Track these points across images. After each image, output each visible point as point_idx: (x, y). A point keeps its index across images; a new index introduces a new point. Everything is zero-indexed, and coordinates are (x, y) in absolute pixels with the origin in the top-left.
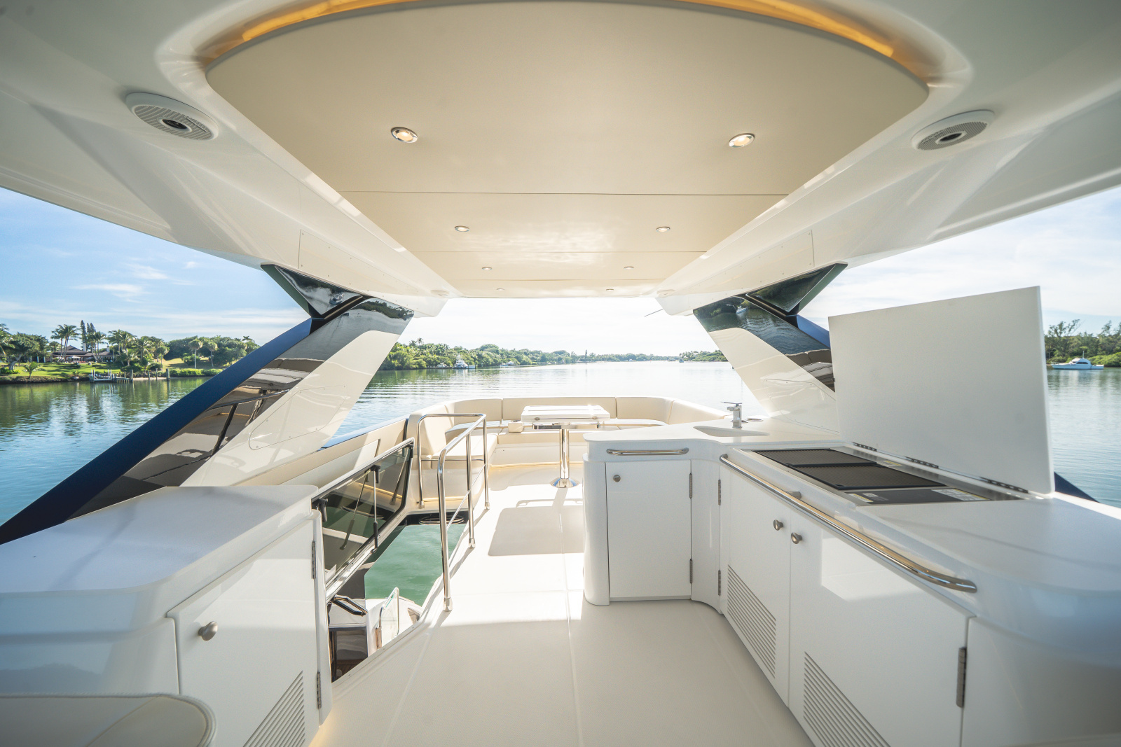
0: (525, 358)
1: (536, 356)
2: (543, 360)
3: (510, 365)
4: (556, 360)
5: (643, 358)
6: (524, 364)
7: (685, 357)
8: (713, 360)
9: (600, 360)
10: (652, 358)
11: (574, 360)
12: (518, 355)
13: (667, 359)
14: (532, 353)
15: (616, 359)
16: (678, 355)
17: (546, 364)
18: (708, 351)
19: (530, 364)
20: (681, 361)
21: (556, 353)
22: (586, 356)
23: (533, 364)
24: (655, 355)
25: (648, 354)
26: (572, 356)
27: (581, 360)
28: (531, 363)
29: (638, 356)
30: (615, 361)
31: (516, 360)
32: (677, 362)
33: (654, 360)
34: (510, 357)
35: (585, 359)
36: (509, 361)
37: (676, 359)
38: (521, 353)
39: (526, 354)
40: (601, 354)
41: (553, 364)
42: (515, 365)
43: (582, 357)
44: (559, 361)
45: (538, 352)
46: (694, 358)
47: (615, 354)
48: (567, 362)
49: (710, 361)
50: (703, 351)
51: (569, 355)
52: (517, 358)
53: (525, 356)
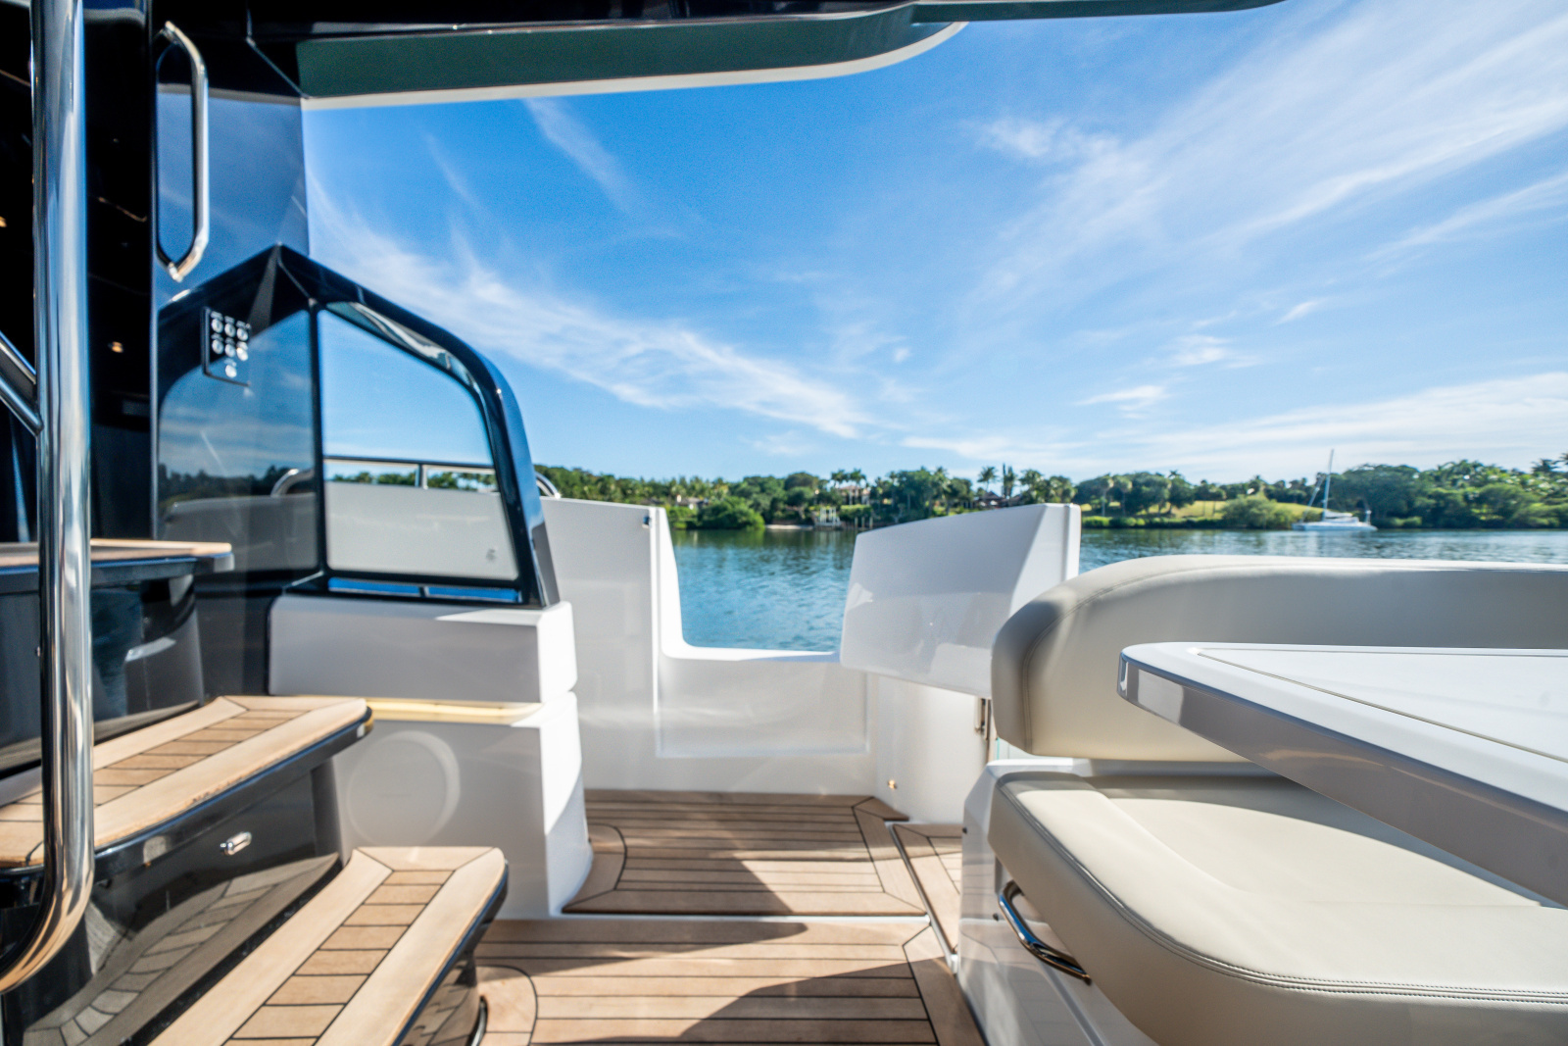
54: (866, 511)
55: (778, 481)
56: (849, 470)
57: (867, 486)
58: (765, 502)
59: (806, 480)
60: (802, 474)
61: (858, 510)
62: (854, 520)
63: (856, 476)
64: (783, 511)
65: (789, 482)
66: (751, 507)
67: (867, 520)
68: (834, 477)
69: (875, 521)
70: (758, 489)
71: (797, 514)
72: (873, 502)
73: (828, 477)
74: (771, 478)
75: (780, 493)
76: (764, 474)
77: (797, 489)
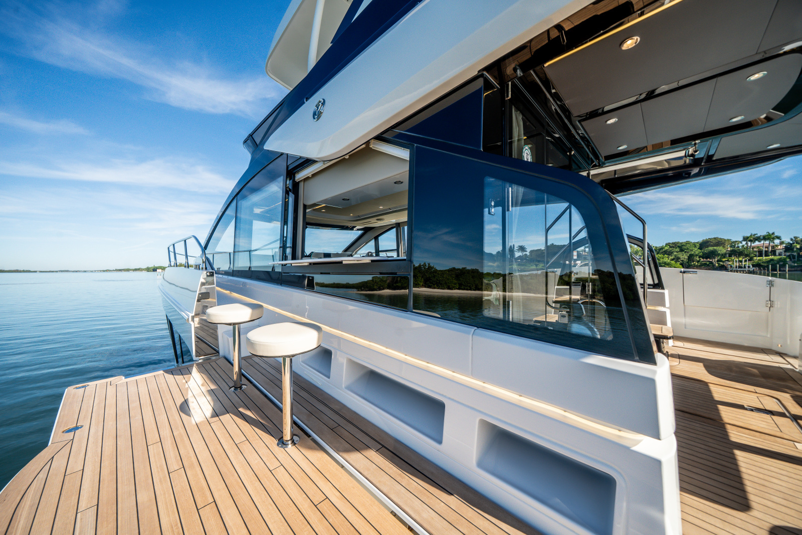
54: (780, 260)
55: (694, 245)
56: (761, 233)
57: (782, 243)
58: (684, 257)
59: (720, 242)
60: (715, 238)
61: (772, 260)
62: (768, 267)
63: (769, 237)
64: (698, 262)
65: (703, 245)
66: (672, 260)
67: (784, 266)
68: (745, 239)
69: (790, 267)
70: (678, 249)
71: (711, 263)
72: (788, 254)
73: (741, 239)
74: (688, 243)
75: (696, 251)
76: (682, 240)
77: (711, 248)
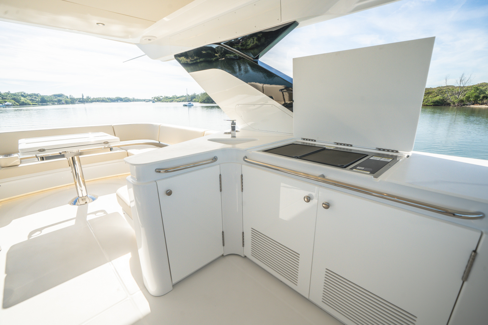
0: (23, 99)
1: (35, 98)
2: (44, 101)
3: (8, 106)
4: (56, 101)
5: (127, 100)
6: (23, 104)
7: (155, 99)
8: (172, 101)
9: (95, 101)
10: (134, 100)
11: (73, 101)
12: (15, 97)
13: (144, 100)
14: (30, 95)
15: (108, 100)
16: (151, 99)
17: (47, 105)
18: (168, 96)
19: (30, 105)
20: (153, 102)
21: (55, 95)
22: (83, 99)
23: (33, 105)
24: (136, 98)
25: (131, 97)
26: (71, 99)
27: (79, 101)
28: (31, 103)
29: (124, 99)
30: (107, 102)
31: (13, 101)
32: (151, 102)
33: (135, 101)
34: (5, 99)
35: (82, 101)
36: (6, 102)
37: (150, 101)
38: (18, 96)
39: (22, 96)
40: (95, 97)
41: (53, 104)
42: (13, 105)
43: (80, 99)
44: (59, 102)
45: (37, 95)
46: (161, 100)
47: (106, 97)
48: (67, 103)
49: (170, 102)
50: (166, 96)
51: (67, 97)
52: (14, 99)
53: (22, 98)
